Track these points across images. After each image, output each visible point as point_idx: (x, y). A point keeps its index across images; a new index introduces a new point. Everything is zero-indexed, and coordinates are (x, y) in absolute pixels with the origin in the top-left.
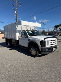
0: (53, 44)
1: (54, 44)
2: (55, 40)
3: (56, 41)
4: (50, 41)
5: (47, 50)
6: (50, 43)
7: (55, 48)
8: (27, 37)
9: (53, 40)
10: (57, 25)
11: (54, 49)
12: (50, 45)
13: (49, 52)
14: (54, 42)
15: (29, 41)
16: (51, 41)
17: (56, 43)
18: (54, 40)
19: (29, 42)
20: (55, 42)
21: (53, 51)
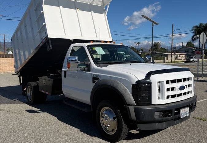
0: (179, 95)
1: (185, 94)
2: (189, 79)
3: (191, 82)
4: (168, 82)
5: (157, 115)
6: (168, 90)
7: (188, 109)
8: (89, 68)
9: (179, 81)
10: (201, 25)
11: (185, 112)
12: (168, 97)
13: (164, 124)
14: (182, 88)
15: (94, 82)
16: (173, 81)
17: (191, 89)
18: (185, 80)
19: (93, 85)
20: (189, 86)
21: (179, 118)
